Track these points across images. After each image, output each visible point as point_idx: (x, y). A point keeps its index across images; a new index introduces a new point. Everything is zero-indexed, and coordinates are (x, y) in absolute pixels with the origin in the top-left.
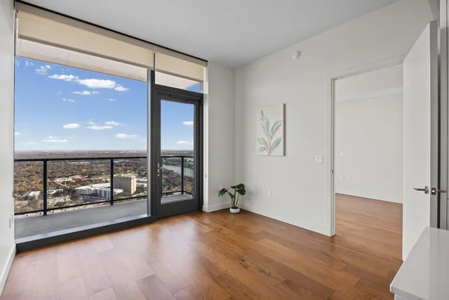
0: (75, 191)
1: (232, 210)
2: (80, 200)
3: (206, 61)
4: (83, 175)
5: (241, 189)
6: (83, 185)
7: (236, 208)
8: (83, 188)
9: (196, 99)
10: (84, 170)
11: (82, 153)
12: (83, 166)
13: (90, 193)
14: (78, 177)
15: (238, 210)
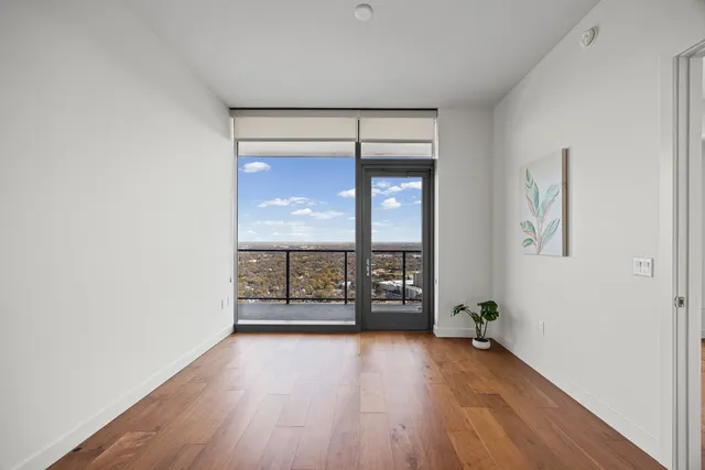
0: (378, 285)
1: (475, 343)
2: (383, 295)
3: (436, 109)
4: (387, 268)
5: (490, 310)
6: (386, 280)
7: (485, 341)
8: (386, 283)
9: (424, 169)
10: (387, 264)
11: (387, 246)
12: (387, 259)
13: (392, 289)
14: (382, 270)
15: (486, 345)
